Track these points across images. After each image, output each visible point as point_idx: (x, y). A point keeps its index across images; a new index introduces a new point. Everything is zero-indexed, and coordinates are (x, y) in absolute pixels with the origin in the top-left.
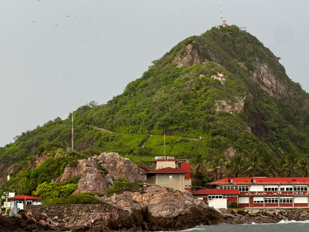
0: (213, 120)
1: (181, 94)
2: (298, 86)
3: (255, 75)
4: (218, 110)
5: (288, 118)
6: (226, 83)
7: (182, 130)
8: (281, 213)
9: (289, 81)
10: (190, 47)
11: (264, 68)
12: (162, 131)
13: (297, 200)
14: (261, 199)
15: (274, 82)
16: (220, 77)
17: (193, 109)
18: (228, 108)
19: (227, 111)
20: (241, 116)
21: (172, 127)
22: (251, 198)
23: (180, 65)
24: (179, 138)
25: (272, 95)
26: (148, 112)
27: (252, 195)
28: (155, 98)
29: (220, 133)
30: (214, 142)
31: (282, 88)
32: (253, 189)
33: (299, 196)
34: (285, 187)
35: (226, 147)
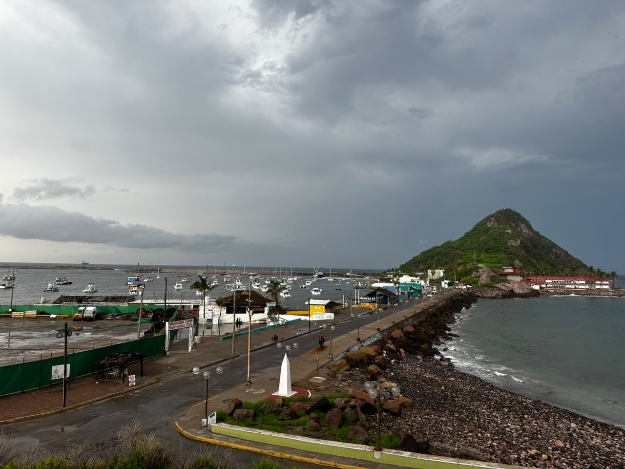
0: (508, 248)
1: (493, 238)
2: (538, 233)
3: (519, 228)
4: (509, 244)
5: (534, 246)
6: (512, 233)
7: (494, 252)
8: (563, 292)
9: (534, 230)
10: (493, 218)
11: (523, 226)
12: (485, 252)
13: (567, 286)
14: (551, 285)
15: (527, 231)
16: (509, 231)
17: (499, 244)
18: (514, 244)
19: (513, 245)
20: (519, 246)
21: (490, 251)
22: (546, 285)
23: (489, 226)
24: (494, 255)
25: (526, 236)
26: (479, 245)
27: (547, 284)
28: (481, 239)
29: (511, 254)
30: (509, 257)
31: (531, 234)
32: (547, 281)
33: (568, 285)
34: (561, 281)
35: (515, 260)
